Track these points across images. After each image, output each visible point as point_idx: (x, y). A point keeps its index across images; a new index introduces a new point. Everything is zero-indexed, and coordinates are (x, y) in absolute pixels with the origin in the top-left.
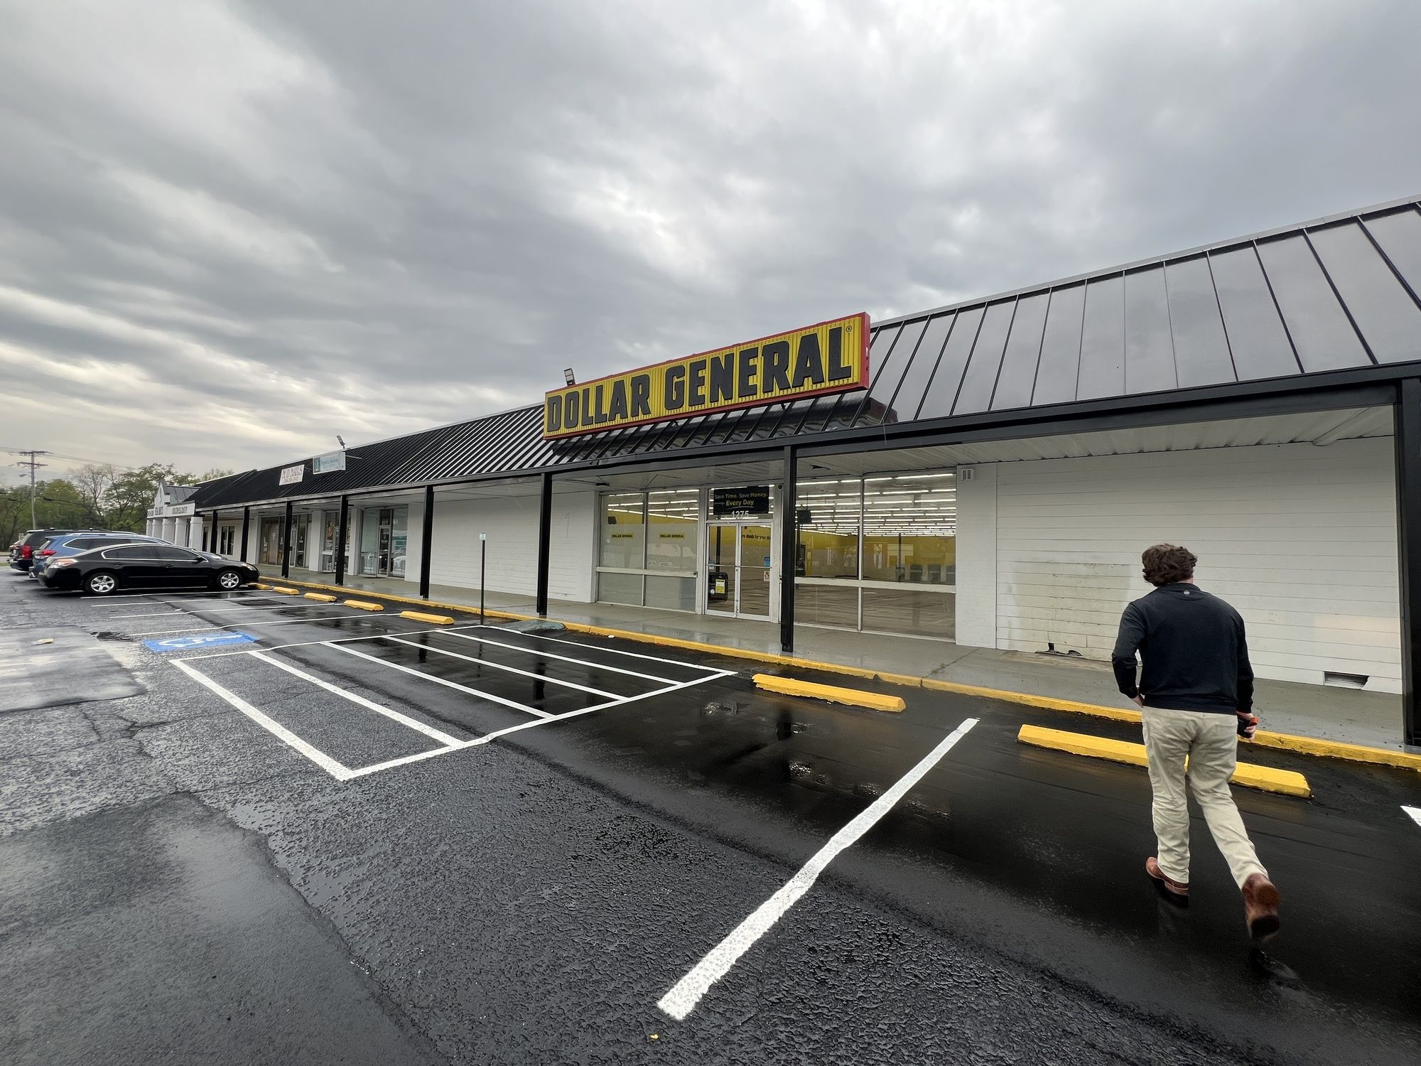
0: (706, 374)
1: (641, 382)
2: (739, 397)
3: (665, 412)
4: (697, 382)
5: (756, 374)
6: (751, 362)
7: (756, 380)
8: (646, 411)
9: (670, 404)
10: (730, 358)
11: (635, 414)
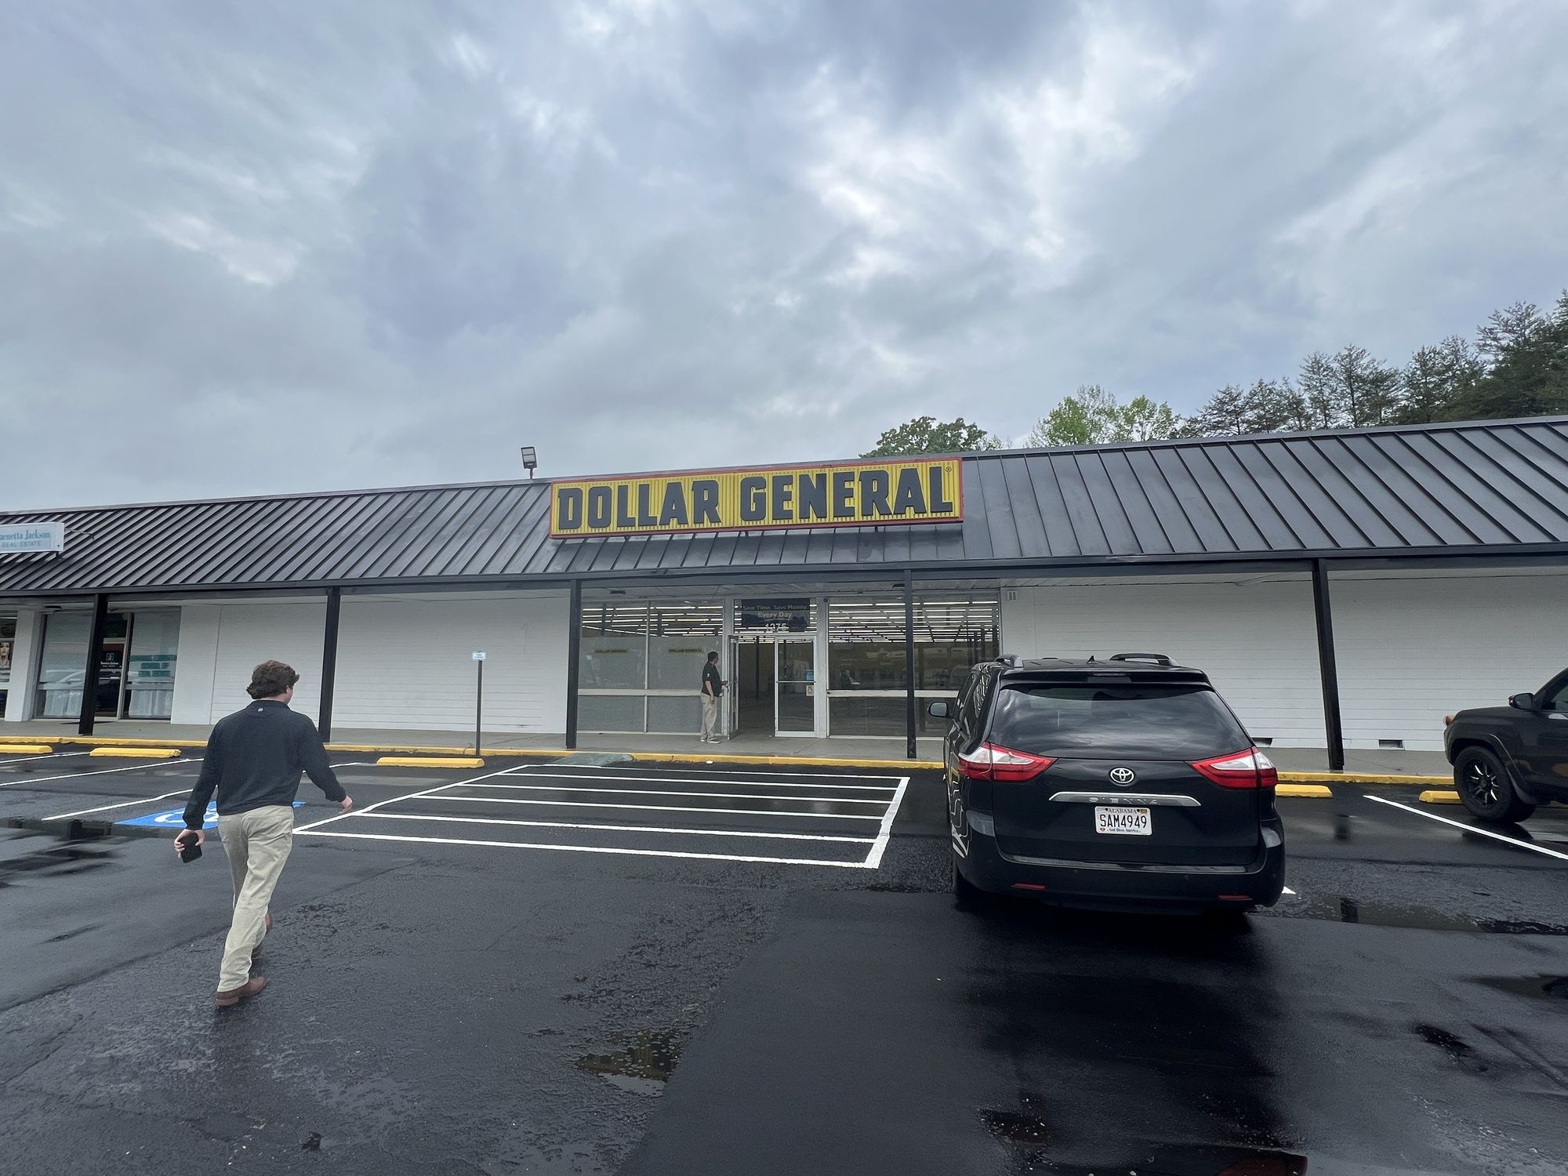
0: (794, 489)
1: (707, 489)
2: (835, 517)
3: (740, 523)
4: (781, 497)
5: (852, 497)
6: (847, 485)
7: (855, 502)
8: (715, 518)
9: (746, 514)
10: (822, 478)
11: (698, 519)
